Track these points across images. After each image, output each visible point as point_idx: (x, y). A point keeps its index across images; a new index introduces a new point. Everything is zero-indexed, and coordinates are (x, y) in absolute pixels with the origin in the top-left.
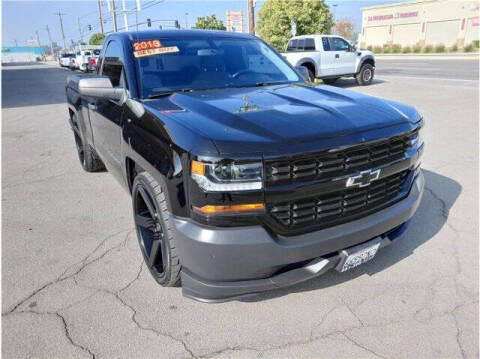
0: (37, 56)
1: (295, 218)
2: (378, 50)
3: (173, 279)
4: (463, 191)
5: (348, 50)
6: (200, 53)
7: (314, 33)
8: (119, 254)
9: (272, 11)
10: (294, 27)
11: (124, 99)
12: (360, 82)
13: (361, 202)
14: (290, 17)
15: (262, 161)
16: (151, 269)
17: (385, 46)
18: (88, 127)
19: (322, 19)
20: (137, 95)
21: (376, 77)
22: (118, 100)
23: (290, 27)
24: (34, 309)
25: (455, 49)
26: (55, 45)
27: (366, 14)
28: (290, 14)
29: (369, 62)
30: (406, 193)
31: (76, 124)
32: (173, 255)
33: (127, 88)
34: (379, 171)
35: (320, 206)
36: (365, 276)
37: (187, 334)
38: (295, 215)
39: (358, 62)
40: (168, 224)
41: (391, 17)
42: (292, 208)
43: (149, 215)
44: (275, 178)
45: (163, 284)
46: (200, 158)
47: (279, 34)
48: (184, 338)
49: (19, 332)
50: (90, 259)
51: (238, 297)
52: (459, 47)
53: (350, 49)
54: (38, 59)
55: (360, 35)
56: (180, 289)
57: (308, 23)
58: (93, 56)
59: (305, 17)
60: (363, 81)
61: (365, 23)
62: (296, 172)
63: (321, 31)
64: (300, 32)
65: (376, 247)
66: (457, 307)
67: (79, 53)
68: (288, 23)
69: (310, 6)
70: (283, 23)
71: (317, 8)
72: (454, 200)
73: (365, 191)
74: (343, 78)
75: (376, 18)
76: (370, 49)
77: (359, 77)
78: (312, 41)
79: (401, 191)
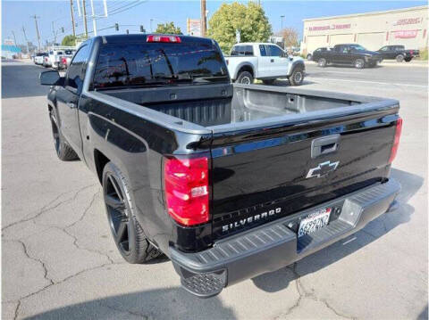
0: (13, 54)
7: (254, 41)
10: (238, 35)
12: (292, 83)
14: (235, 26)
19: (262, 29)
21: (306, 79)
23: (235, 35)
26: (30, 44)
27: (307, 25)
28: (235, 24)
29: (299, 66)
41: (328, 28)
47: (226, 41)
53: (283, 55)
54: (14, 57)
55: (302, 44)
57: (250, 33)
58: (64, 55)
59: (247, 27)
60: (294, 82)
61: (306, 33)
63: (261, 39)
64: (244, 39)
67: (52, 53)
68: (233, 32)
69: (251, 17)
70: (229, 32)
71: (258, 20)
74: (279, 79)
75: (315, 29)
77: (291, 78)
78: (251, 47)
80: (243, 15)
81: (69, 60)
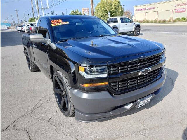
1: (120, 88)
2: (141, 22)
3: (71, 113)
4: (179, 75)
5: (130, 22)
6: (77, 24)
7: (117, 16)
8: (48, 104)
9: (100, 8)
10: (109, 14)
11: (48, 43)
12: (135, 34)
13: (144, 81)
14: (108, 10)
15: (107, 65)
16: (61, 110)
17: (143, 20)
18: (32, 54)
19: (120, 10)
20: (54, 41)
21: (141, 32)
22: (46, 43)
23: (108, 14)
24: (15, 128)
25: (170, 21)
26: (14, 22)
27: (136, 8)
28: (107, 9)
29: (138, 27)
30: (160, 76)
31: (27, 53)
32: (71, 104)
33: (50, 38)
34: (151, 68)
35: (129, 82)
36: (145, 109)
37: (78, 135)
38: (120, 87)
39: (134, 27)
40: (69, 92)
41: (145, 9)
42: (118, 83)
43: (60, 88)
44: (112, 72)
45: (66, 116)
46: (82, 65)
47: (103, 16)
48: (77, 137)
49: (10, 138)
50: (36, 107)
51: (97, 120)
52: (171, 20)
54: (8, 28)
55: (134, 17)
56: (74, 118)
57: (115, 12)
58: (30, 26)
59: (113, 10)
60: (136, 34)
61: (135, 12)
62: (120, 70)
63: (120, 15)
64: (112, 16)
65: (150, 98)
66: (182, 120)
67: (25, 25)
68: (107, 12)
69: (115, 5)
70: (105, 12)
71: (118, 6)
72: (176, 79)
73: (146, 76)
75: (139, 10)
76: (138, 21)
77: (134, 32)
78: (116, 19)
79: (158, 76)
80: (111, 4)
81: (32, 28)
